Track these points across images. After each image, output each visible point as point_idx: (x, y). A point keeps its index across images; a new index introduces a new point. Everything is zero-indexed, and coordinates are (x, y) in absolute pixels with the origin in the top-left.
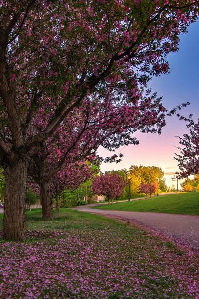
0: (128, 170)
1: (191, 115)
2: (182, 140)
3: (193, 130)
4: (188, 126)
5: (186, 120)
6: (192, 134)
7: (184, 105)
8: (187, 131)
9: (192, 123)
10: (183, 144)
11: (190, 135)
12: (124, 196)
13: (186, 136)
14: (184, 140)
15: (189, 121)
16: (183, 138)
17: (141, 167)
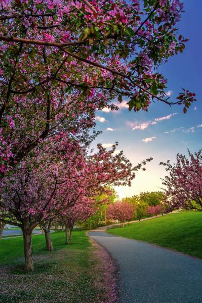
0: (139, 196)
1: (168, 161)
2: (164, 181)
3: (172, 173)
4: (167, 170)
5: (165, 164)
6: (172, 176)
7: (149, 160)
8: (168, 174)
9: (170, 167)
10: (165, 184)
11: (170, 177)
12: (136, 217)
13: (167, 177)
14: (166, 181)
15: (168, 165)
16: (165, 179)
17: (148, 193)
